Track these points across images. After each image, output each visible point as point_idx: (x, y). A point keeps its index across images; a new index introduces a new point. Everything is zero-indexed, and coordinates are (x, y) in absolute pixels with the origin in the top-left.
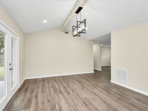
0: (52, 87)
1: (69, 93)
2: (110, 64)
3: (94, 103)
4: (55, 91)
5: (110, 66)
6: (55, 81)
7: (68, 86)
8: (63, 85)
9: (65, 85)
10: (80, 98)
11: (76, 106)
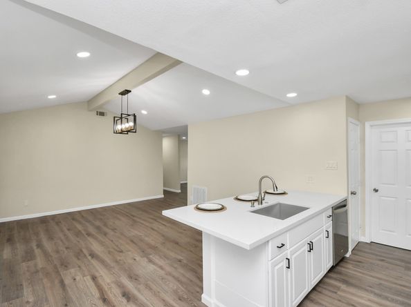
0: (69, 230)
1: (105, 234)
2: (187, 180)
3: (146, 239)
4: (78, 234)
5: (186, 184)
6: (73, 219)
7: (105, 225)
8: (93, 225)
9: (98, 223)
10: (125, 237)
11: (117, 246)
